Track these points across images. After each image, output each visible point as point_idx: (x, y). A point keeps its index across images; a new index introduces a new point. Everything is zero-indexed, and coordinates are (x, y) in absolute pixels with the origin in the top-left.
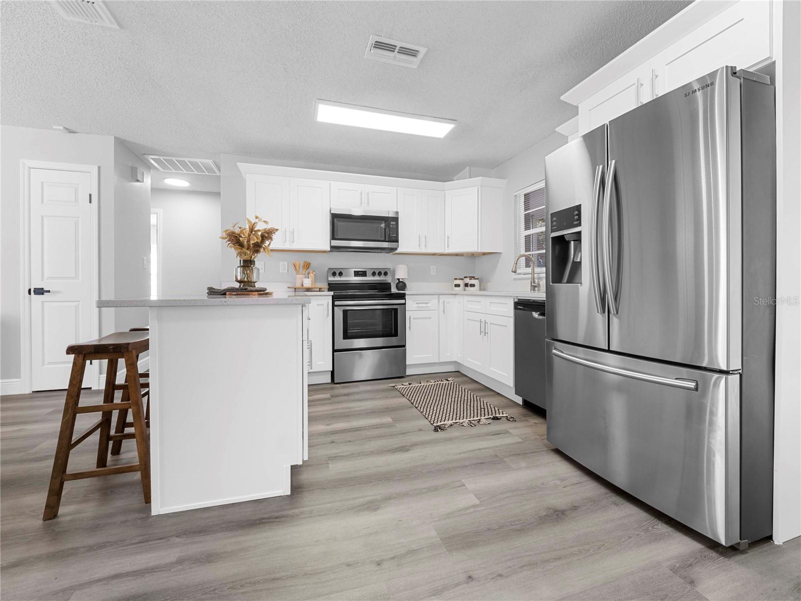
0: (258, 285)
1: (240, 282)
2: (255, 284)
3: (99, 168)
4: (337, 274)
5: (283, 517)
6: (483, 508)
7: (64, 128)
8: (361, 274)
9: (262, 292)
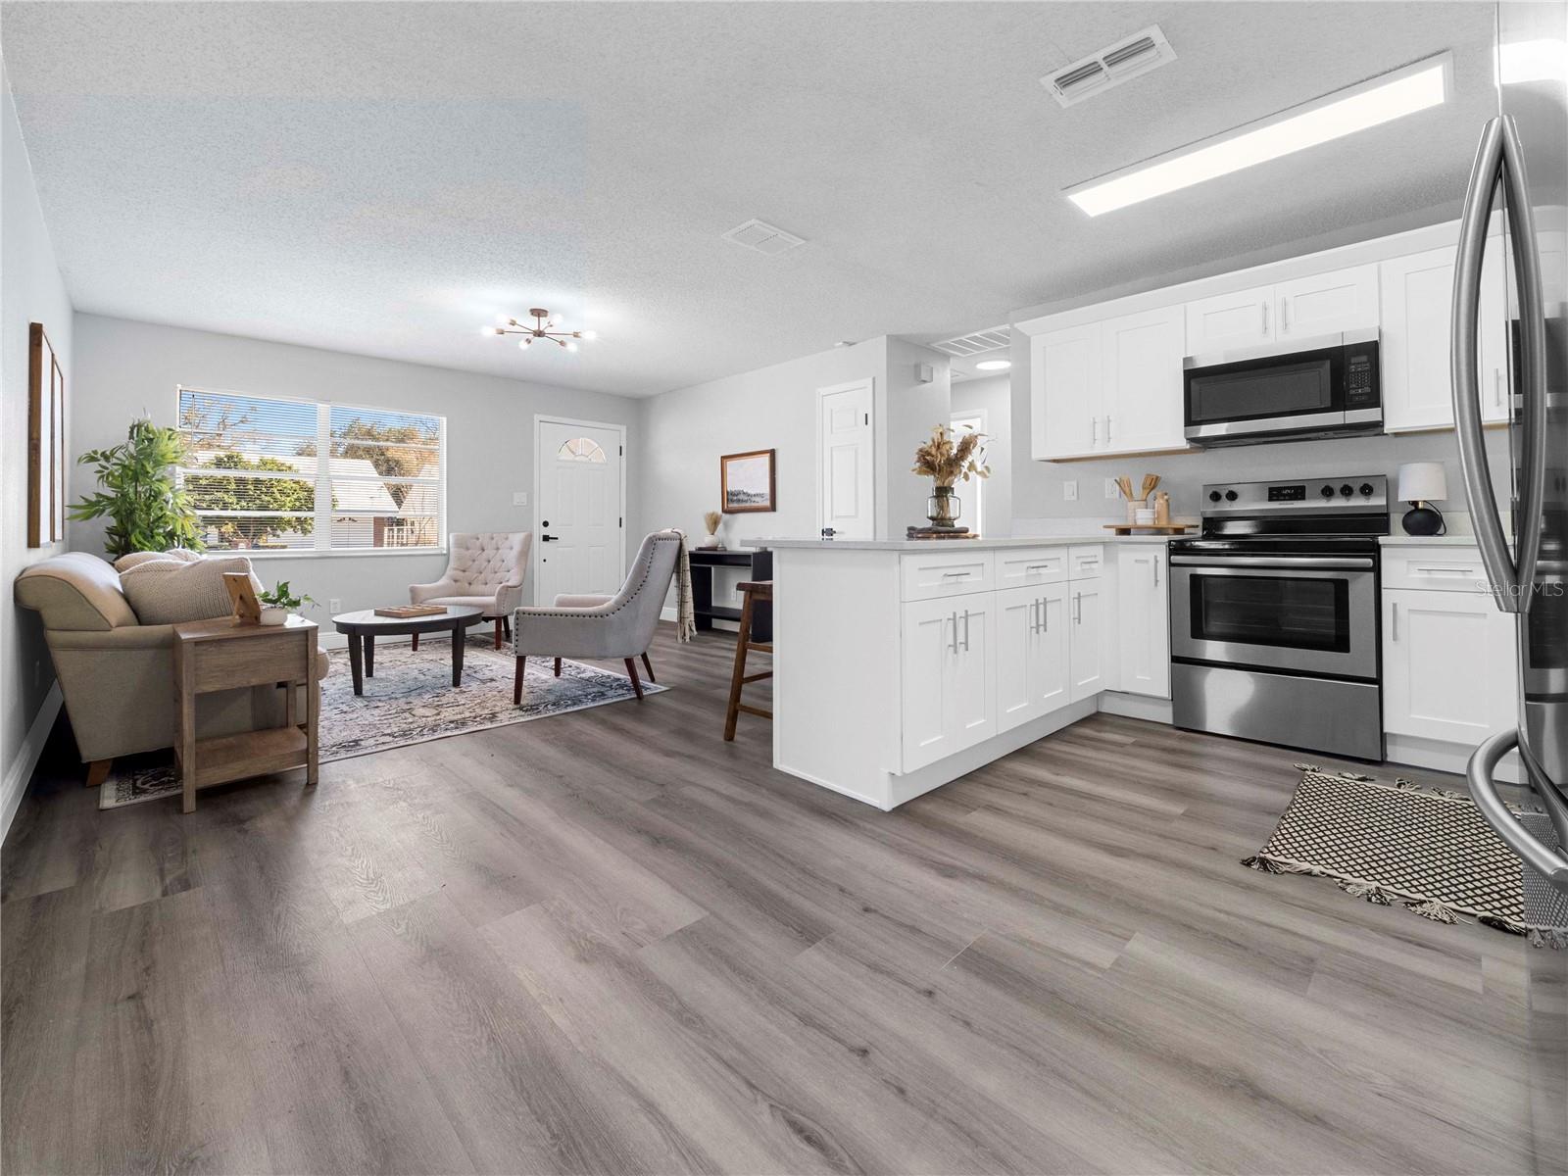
0: (957, 524)
1: (932, 518)
2: (955, 522)
3: (874, 379)
4: (1224, 497)
5: (851, 823)
6: (1100, 975)
7: (845, 342)
8: (1288, 494)
9: (960, 533)
